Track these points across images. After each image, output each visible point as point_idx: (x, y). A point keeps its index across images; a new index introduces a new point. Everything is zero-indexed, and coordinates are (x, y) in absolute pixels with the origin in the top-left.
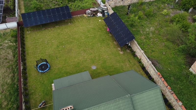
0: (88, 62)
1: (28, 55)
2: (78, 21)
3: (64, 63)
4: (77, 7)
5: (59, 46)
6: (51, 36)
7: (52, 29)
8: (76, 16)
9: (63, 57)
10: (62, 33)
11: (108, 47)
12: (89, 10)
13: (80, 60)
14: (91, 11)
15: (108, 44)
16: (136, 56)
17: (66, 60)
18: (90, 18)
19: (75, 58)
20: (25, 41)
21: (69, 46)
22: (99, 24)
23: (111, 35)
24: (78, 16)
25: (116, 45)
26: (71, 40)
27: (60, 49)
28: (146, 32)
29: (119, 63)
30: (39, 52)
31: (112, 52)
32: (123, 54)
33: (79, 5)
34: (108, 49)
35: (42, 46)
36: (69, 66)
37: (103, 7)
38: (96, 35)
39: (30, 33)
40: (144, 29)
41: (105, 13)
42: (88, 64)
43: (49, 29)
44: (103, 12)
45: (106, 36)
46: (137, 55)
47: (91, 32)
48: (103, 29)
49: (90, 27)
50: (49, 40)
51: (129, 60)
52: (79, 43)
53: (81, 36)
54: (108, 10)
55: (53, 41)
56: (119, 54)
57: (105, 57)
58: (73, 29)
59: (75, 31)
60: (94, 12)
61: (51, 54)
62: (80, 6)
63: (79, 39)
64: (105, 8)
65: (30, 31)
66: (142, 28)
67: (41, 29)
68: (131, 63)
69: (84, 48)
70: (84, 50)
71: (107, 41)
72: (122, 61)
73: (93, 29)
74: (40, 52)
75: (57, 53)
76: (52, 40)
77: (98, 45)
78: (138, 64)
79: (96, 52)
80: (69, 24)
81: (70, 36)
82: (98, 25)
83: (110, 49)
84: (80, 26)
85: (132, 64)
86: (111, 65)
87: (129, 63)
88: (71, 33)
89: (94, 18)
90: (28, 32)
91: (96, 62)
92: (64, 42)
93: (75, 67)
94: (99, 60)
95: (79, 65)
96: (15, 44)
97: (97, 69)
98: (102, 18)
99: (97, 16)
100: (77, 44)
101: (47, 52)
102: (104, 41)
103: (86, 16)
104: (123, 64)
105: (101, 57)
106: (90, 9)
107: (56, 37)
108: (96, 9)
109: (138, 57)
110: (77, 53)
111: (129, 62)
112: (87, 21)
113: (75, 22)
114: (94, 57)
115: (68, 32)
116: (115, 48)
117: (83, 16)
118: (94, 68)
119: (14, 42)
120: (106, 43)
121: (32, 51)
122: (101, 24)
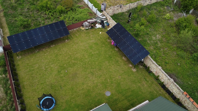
0: (99, 87)
1: (25, 89)
2: (76, 36)
3: (71, 93)
4: (71, 20)
5: (60, 71)
6: (48, 59)
7: (47, 49)
8: (72, 30)
9: (69, 85)
10: (61, 53)
11: (118, 65)
12: (86, 22)
13: (90, 86)
14: (89, 22)
15: (117, 61)
16: (151, 72)
17: (72, 89)
18: (88, 31)
19: (83, 84)
20: (17, 70)
21: (72, 70)
22: (101, 38)
23: (117, 50)
24: (75, 29)
25: (126, 62)
26: (73, 61)
27: (62, 75)
28: (154, 41)
29: (135, 83)
30: (37, 83)
31: (123, 70)
32: (136, 72)
33: (74, 16)
34: (118, 67)
35: (40, 74)
36: (78, 96)
37: (101, 17)
38: (100, 51)
39: (21, 58)
40: (150, 37)
41: (104, 23)
42: (101, 90)
43: (44, 50)
44: (102, 23)
45: (112, 52)
46: (152, 70)
47: (94, 49)
48: (107, 43)
49: (91, 42)
50: (47, 64)
51: (145, 78)
52: (83, 65)
53: (84, 55)
54: (107, 20)
55: (52, 66)
56: (132, 71)
57: (117, 78)
58: (72, 46)
59: (75, 49)
60: (92, 23)
61: (53, 83)
62: (75, 18)
63: (82, 59)
64: (104, 17)
65: (21, 55)
66: (148, 37)
67: (34, 52)
68: (148, 82)
69: (91, 70)
70: (91, 72)
71: (115, 57)
72: (138, 81)
73: (95, 44)
74: (39, 83)
75: (60, 80)
76: (50, 64)
77: (106, 64)
78: (155, 82)
79: (106, 73)
80: (66, 41)
81: (71, 57)
82: (99, 38)
83: (121, 67)
84: (80, 42)
85: (150, 82)
86: (127, 88)
87: (146, 82)
88: (71, 53)
89: (93, 30)
90: (18, 57)
91: (109, 86)
92: (65, 65)
93: (86, 96)
94: (112, 83)
95: (90, 93)
96: (4, 76)
97: (112, 95)
98: (102, 29)
99: (96, 28)
100: (81, 65)
101: (48, 82)
102: (111, 58)
103: (83, 29)
104: (139, 84)
105: (114, 79)
106: (88, 21)
107: (55, 59)
108: (94, 20)
109: (154, 73)
110: (84, 77)
111: (146, 80)
112: (86, 35)
113: (72, 37)
114: (105, 80)
115: (68, 52)
116: (125, 64)
117: (81, 30)
118: (108, 94)
119: (2, 73)
120: (114, 59)
121: (28, 82)
122: (102, 37)
